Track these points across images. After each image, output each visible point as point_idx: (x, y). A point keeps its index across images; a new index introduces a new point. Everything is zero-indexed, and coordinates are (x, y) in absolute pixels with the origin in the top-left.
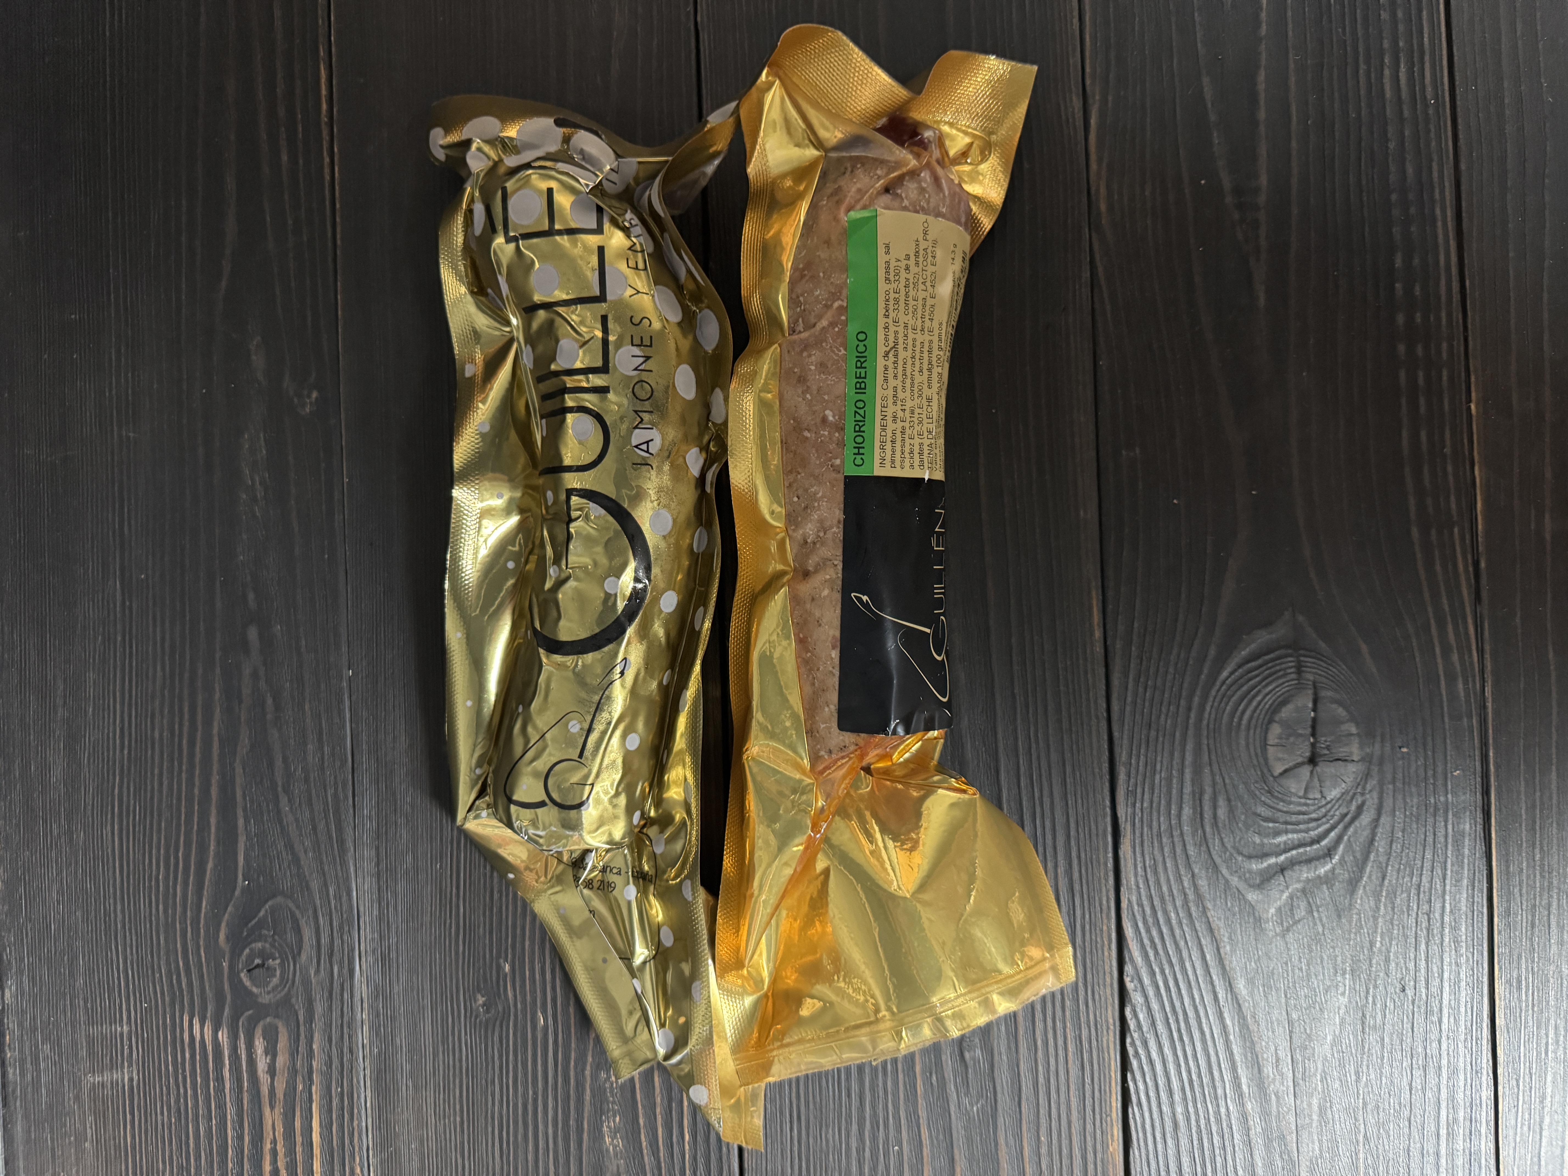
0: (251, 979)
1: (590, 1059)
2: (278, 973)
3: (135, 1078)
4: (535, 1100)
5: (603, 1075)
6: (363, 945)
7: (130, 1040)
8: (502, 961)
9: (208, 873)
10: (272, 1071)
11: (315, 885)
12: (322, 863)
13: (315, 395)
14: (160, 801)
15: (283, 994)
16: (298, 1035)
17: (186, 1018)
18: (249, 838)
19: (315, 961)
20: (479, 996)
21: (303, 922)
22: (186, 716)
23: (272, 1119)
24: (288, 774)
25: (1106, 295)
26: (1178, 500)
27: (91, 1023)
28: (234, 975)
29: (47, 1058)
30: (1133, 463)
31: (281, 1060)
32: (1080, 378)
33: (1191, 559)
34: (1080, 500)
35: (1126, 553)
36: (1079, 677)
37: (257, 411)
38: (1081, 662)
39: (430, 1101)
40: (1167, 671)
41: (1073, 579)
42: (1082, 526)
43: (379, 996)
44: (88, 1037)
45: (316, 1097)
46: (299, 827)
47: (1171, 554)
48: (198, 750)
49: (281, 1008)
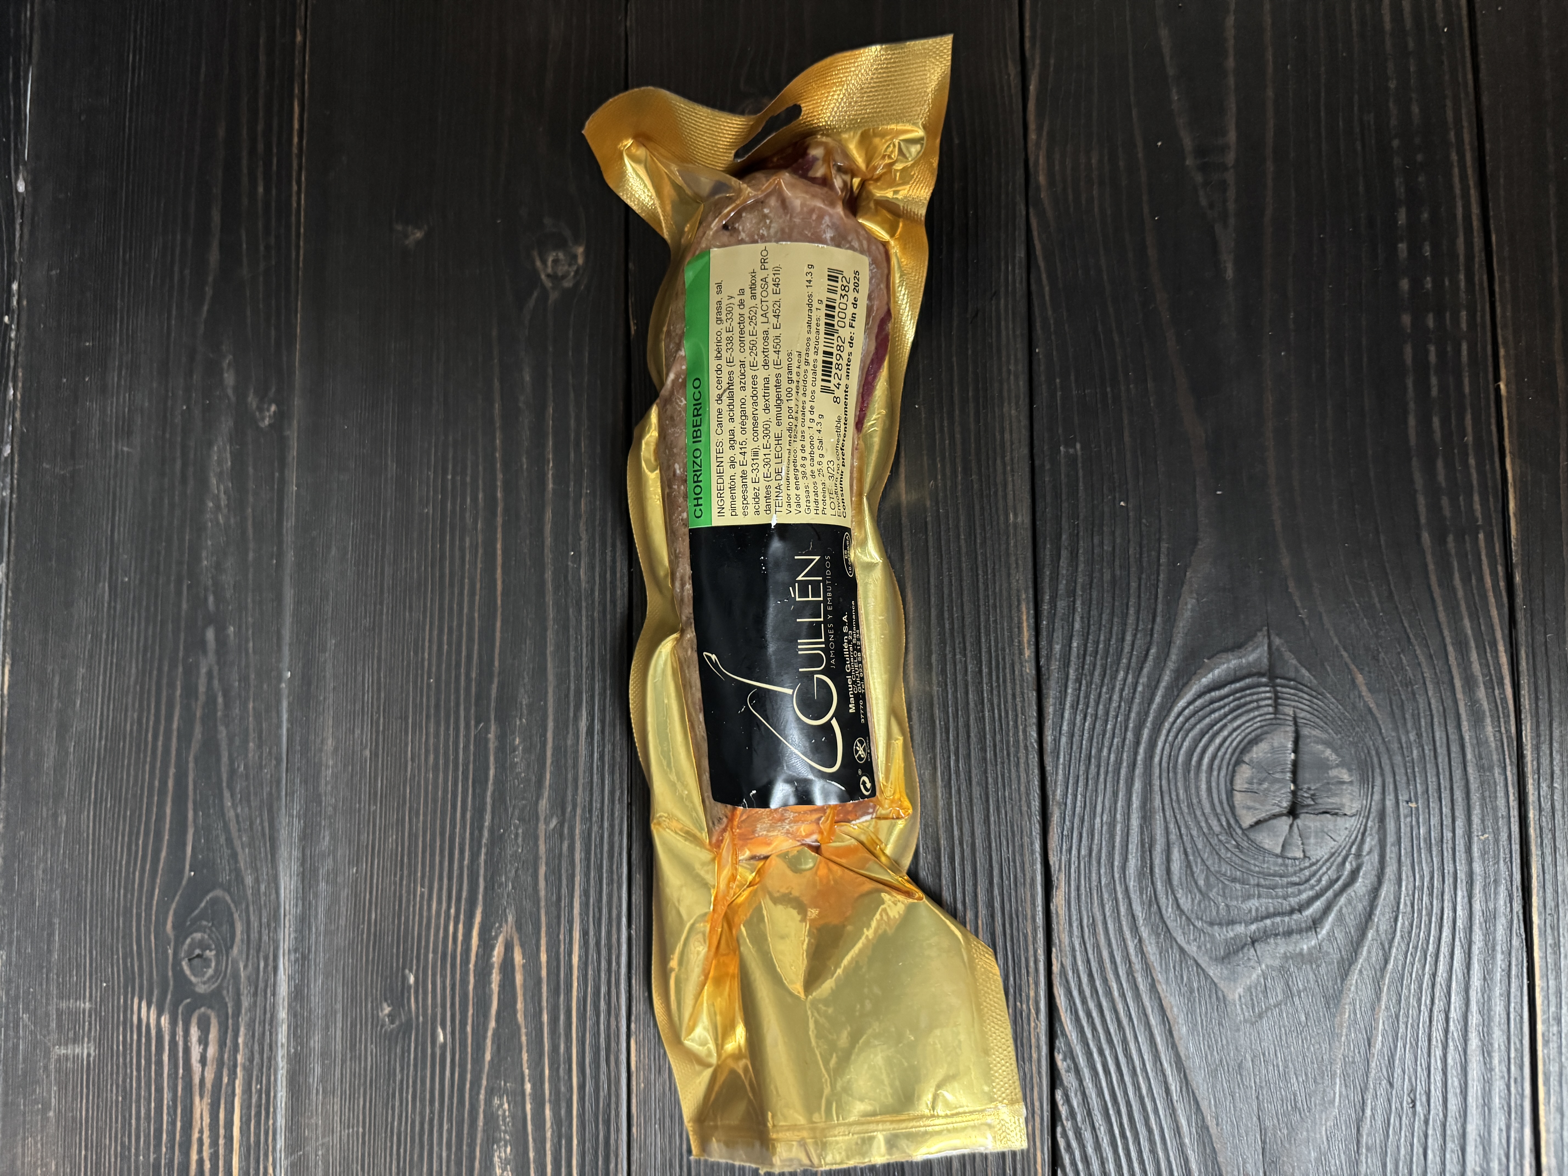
0: (191, 968)
1: (484, 1082)
2: (213, 964)
3: (92, 1051)
4: (431, 1120)
5: (496, 1101)
6: (286, 944)
7: (90, 1016)
8: (407, 971)
9: (162, 861)
10: (203, 1061)
11: (249, 880)
12: (255, 859)
13: (273, 408)
14: (127, 793)
15: (216, 985)
16: (227, 1028)
17: (136, 1001)
18: (197, 830)
19: (244, 956)
20: (385, 1005)
21: (236, 917)
22: (153, 711)
23: (201, 1108)
24: (232, 772)
25: (1044, 276)
26: (1127, 502)
27: (61, 997)
28: (177, 963)
29: (25, 1026)
30: (1072, 460)
31: (212, 1051)
32: (1012, 367)
33: (1141, 570)
34: (1010, 503)
35: (1063, 562)
36: (1006, 702)
37: (226, 424)
38: (1009, 684)
39: (337, 1108)
40: (1110, 699)
41: (1001, 590)
42: (1012, 531)
43: (298, 995)
44: (57, 1010)
45: (238, 1091)
46: (238, 822)
47: (1117, 563)
48: (160, 743)
49: (214, 999)
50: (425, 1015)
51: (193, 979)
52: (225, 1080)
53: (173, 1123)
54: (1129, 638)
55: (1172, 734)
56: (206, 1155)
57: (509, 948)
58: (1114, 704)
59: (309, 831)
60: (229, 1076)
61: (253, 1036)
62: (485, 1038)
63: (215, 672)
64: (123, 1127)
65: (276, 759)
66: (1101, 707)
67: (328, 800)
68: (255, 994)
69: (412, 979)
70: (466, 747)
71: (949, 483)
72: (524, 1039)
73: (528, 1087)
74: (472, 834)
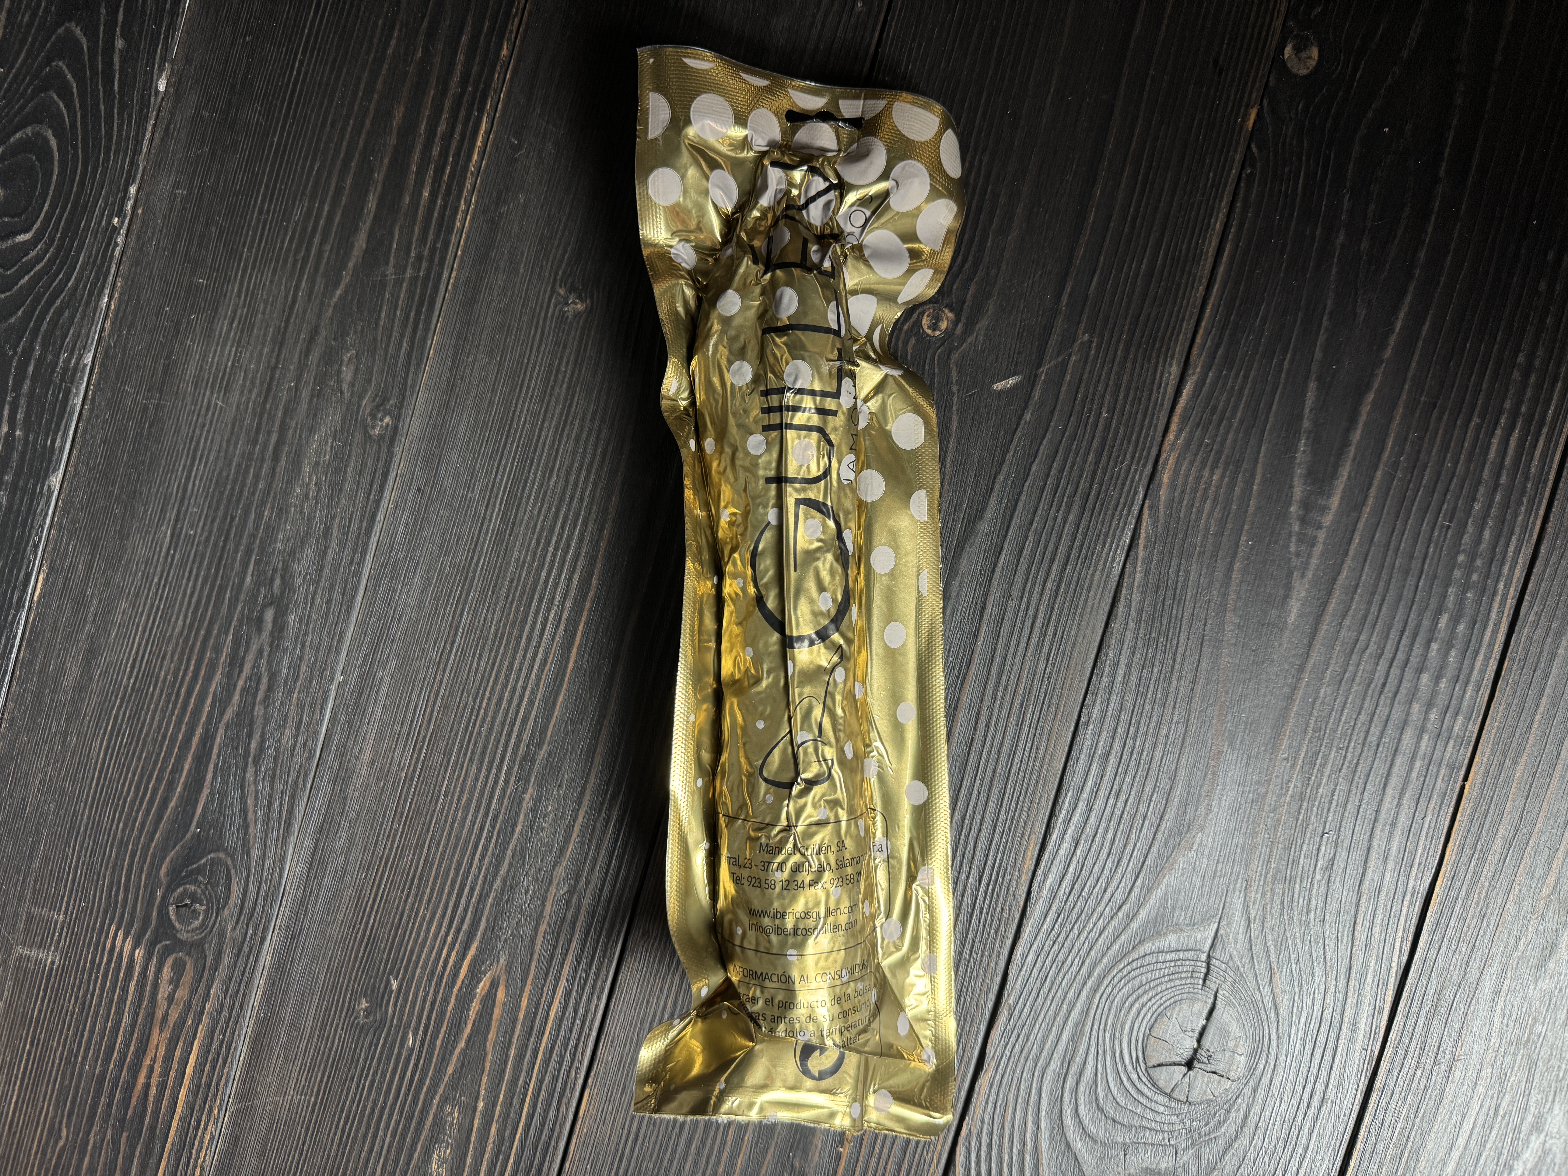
0: (177, 913)
1: (441, 1090)
2: (201, 917)
3: (57, 962)
4: (383, 1109)
5: (448, 1109)
6: (279, 920)
9: (169, 809)
10: (171, 999)
11: (255, 853)
12: (266, 836)
14: (147, 735)
16: (201, 977)
17: (113, 928)
18: (212, 793)
19: (235, 918)
20: (364, 1001)
21: (234, 882)
22: (192, 668)
23: (159, 1040)
24: (261, 748)
25: (1139, 564)
27: (34, 903)
28: (164, 906)
30: (1113, 729)
31: (182, 993)
33: (1138, 838)
34: (1050, 747)
35: (1079, 811)
36: (994, 911)
38: (1001, 899)
39: (295, 1075)
41: (1019, 818)
42: (1043, 772)
43: (280, 968)
44: (29, 913)
45: (200, 1035)
46: (256, 798)
47: (1121, 827)
48: (193, 700)
49: (195, 949)
50: (400, 1020)
51: (177, 925)
52: (190, 1022)
53: (127, 1045)
54: (1110, 891)
55: (1117, 978)
56: (154, 1080)
57: (494, 984)
58: (1081, 940)
59: (326, 827)
60: (193, 1020)
61: (226, 991)
62: (452, 1053)
63: (266, 654)
64: (75, 1035)
65: (310, 752)
67: (353, 806)
68: (238, 956)
69: (395, 985)
70: (501, 800)
71: (1003, 712)
72: (488, 1065)
73: (481, 1105)
74: (485, 878)
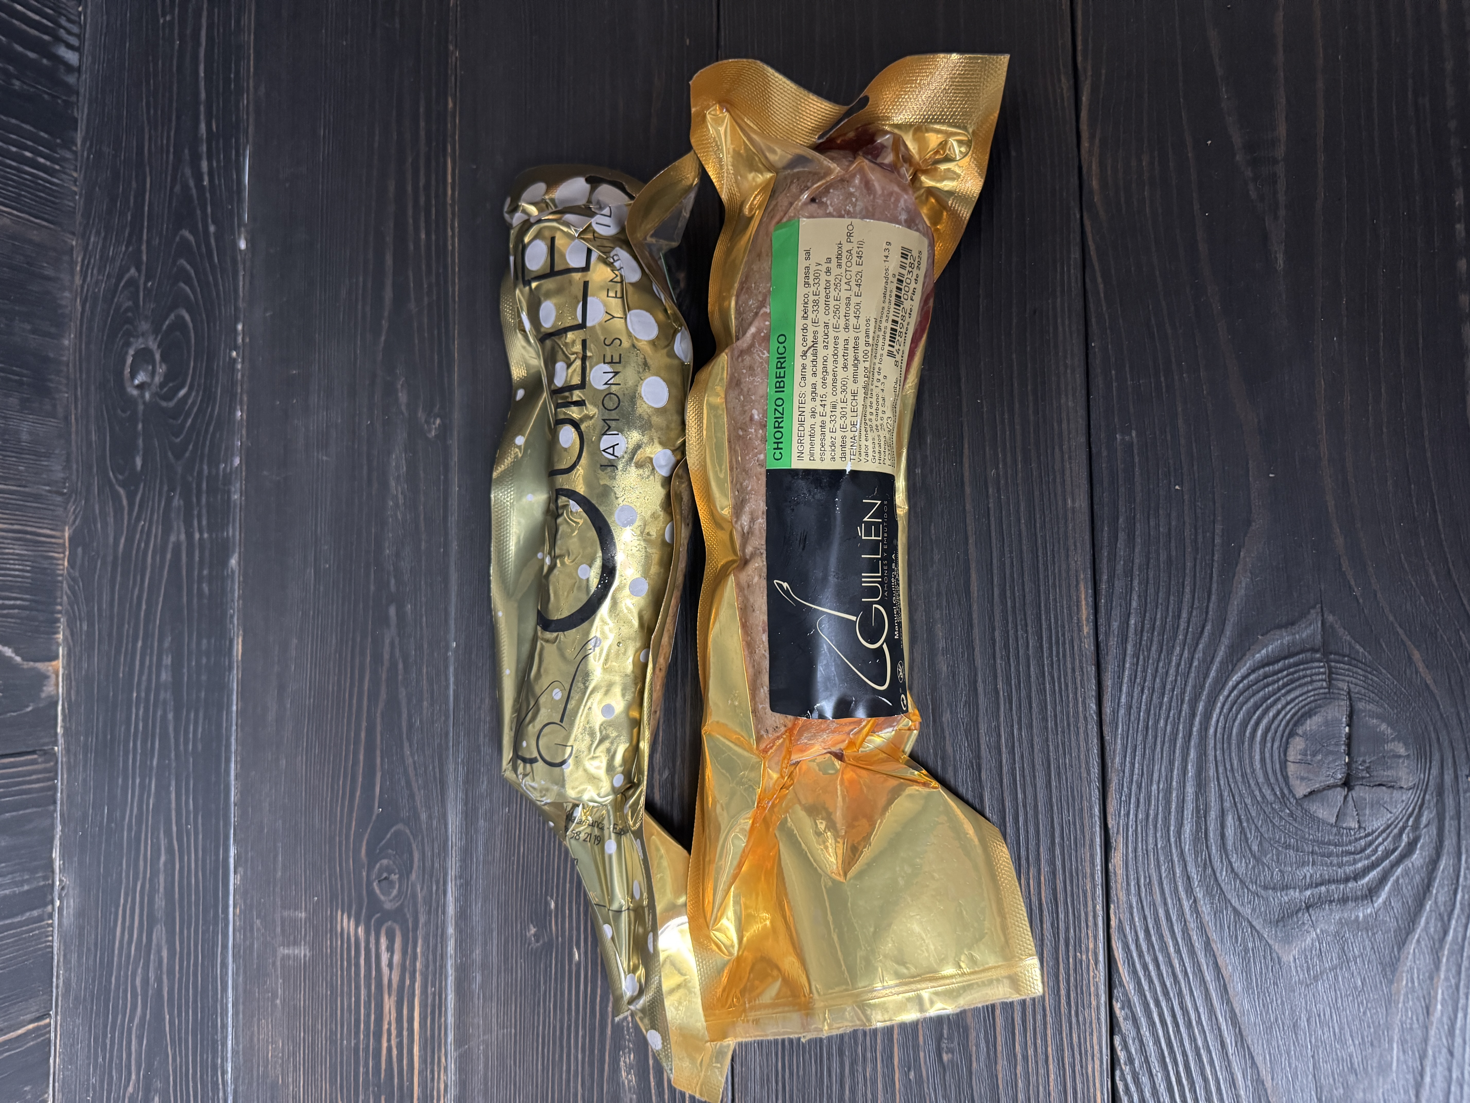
0: (381, 889)
6: (453, 868)
7: (306, 924)
8: (549, 898)
9: (357, 796)
10: (390, 965)
12: (429, 800)
13: (438, 422)
15: (399, 903)
16: (408, 939)
17: (339, 913)
18: (383, 774)
19: (421, 880)
20: (531, 926)
21: (414, 848)
22: (349, 676)
23: (389, 1004)
25: (1098, 275)
26: (1181, 485)
27: (284, 907)
28: (369, 884)
29: (258, 930)
30: (1129, 447)
31: (397, 958)
32: (1069, 362)
33: (1196, 550)
34: (1068, 488)
35: (1121, 544)
36: (1066, 675)
37: (401, 436)
38: (1068, 659)
39: (494, 1011)
40: (1167, 672)
41: (1060, 571)
42: (1070, 515)
43: (463, 915)
44: (282, 917)
45: (417, 992)
46: (415, 769)
47: (1173, 544)
48: (355, 701)
49: (398, 915)
50: (563, 936)
51: (382, 898)
52: (408, 982)
53: (368, 1015)
54: (1184, 615)
55: (1226, 707)
56: (394, 1043)
58: (1171, 678)
59: (470, 776)
60: (410, 979)
61: (428, 947)
63: (397, 643)
64: (331, 1015)
65: (445, 714)
66: (1158, 680)
68: (429, 912)
69: (553, 905)
71: (1009, 471)
